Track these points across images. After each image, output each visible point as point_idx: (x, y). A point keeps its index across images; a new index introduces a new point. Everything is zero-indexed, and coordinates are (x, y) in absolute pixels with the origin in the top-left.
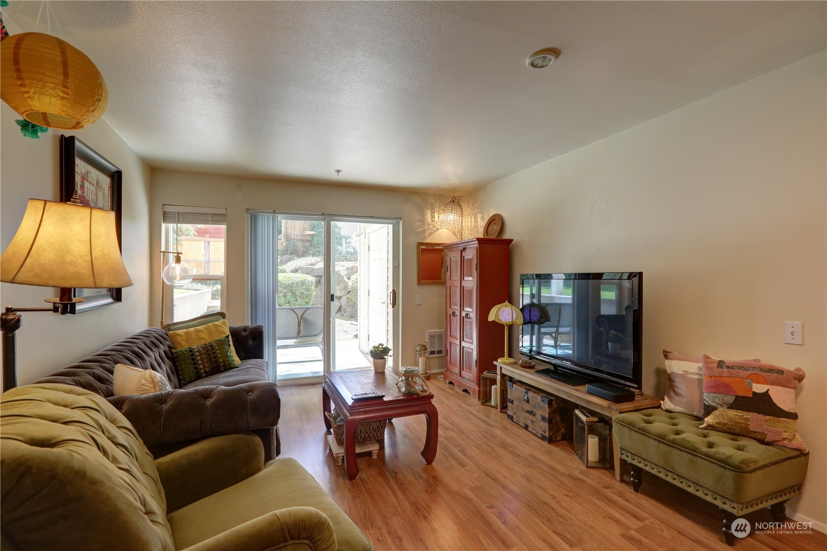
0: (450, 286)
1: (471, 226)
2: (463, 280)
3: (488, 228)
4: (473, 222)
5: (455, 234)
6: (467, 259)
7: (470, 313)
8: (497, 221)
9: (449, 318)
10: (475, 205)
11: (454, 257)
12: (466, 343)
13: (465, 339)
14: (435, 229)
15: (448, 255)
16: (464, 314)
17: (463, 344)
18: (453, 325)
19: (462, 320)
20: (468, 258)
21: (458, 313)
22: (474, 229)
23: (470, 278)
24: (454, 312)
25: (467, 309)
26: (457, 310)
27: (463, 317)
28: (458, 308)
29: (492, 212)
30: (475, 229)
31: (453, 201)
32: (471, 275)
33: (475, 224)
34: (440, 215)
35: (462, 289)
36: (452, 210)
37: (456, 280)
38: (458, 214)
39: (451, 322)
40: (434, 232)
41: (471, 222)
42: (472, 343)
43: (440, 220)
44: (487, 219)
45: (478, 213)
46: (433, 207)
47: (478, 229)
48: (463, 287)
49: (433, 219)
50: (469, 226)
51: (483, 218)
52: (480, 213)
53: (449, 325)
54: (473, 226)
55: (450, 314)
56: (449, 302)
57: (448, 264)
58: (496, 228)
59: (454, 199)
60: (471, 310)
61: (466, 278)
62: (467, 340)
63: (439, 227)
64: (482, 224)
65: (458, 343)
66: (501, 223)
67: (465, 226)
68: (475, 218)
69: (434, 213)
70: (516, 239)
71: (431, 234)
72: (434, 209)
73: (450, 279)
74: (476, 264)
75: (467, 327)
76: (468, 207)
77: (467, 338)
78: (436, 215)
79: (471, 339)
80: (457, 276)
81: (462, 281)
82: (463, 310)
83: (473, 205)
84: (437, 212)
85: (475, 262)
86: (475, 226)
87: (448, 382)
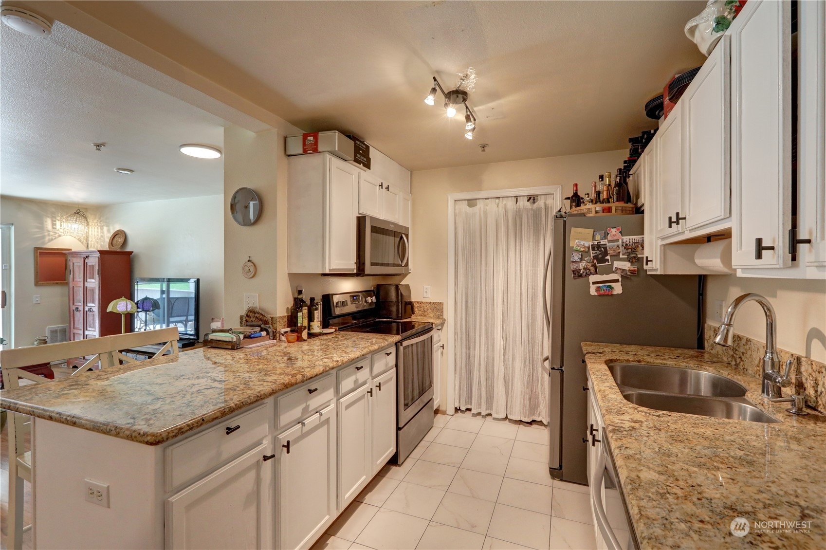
0: (73, 287)
1: (97, 235)
2: (86, 281)
3: (113, 239)
4: (100, 232)
5: (80, 241)
6: (90, 266)
7: (92, 308)
8: (120, 236)
9: (72, 314)
10: (102, 219)
11: (76, 264)
12: (89, 332)
13: (88, 329)
14: (57, 235)
15: (71, 261)
16: (87, 309)
17: (87, 333)
18: (76, 319)
19: (85, 314)
20: (91, 264)
21: (81, 308)
22: (100, 239)
23: (93, 280)
24: (77, 309)
25: (90, 305)
26: (81, 306)
27: (87, 311)
28: (81, 304)
29: (118, 227)
30: (102, 238)
31: (78, 213)
32: (93, 278)
33: (102, 234)
34: (62, 223)
35: (85, 289)
36: (76, 221)
37: (79, 282)
38: (83, 225)
39: (75, 316)
40: (56, 238)
41: (97, 232)
42: (95, 331)
43: (62, 227)
44: (112, 232)
45: (104, 225)
46: (54, 215)
47: (104, 239)
48: (86, 287)
49: (54, 227)
50: (96, 235)
51: (109, 231)
52: (107, 226)
53: (72, 319)
54: (100, 236)
55: (73, 310)
56: (72, 299)
57: (71, 268)
58: (120, 240)
59: (78, 211)
60: (93, 305)
61: (88, 280)
62: (90, 329)
63: (62, 234)
64: (108, 236)
65: (81, 332)
66: (124, 237)
67: (92, 234)
68: (102, 229)
69: (55, 221)
70: (135, 251)
71: (52, 240)
72: (55, 217)
73: (73, 281)
74: (98, 270)
75: (90, 319)
76: (95, 219)
77: (90, 327)
78: (58, 223)
79: (94, 327)
80: (80, 278)
81: (85, 283)
82: (86, 305)
83: (99, 218)
84: (58, 220)
85: (97, 268)
86: (102, 236)
87: (71, 367)
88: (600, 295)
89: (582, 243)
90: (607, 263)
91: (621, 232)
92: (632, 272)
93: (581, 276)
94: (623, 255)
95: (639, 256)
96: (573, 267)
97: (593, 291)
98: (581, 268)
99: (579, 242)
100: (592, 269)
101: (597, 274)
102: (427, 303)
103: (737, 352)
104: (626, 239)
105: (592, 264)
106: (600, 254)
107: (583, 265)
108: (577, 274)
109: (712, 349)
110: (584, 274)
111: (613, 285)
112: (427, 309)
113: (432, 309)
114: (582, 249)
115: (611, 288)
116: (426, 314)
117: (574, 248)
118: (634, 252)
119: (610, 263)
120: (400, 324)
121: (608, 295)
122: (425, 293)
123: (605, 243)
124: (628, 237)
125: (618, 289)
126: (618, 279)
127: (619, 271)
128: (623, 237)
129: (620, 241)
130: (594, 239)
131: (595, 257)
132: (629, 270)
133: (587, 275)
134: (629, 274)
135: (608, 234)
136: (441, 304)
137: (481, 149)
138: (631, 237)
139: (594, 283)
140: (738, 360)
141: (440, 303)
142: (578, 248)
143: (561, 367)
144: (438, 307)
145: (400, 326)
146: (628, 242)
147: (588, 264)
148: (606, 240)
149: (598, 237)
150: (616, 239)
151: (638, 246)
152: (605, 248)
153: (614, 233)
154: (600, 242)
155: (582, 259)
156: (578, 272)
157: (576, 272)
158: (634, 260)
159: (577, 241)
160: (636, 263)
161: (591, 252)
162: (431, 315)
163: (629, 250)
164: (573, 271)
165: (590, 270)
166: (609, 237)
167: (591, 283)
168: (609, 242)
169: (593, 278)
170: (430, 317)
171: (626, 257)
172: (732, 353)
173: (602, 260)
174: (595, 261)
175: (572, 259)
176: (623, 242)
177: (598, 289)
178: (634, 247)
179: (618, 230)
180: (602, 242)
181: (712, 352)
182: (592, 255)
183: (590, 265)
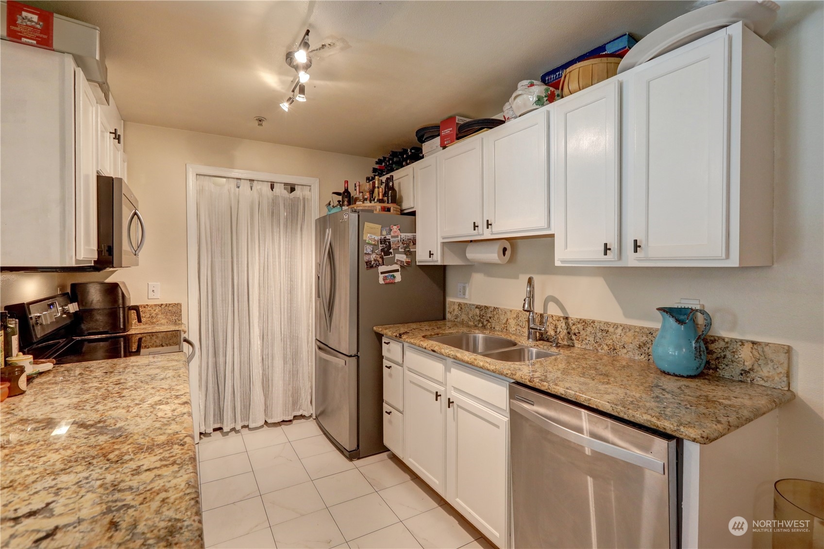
88: (386, 284)
89: (373, 237)
90: (391, 256)
91: (399, 230)
92: (408, 263)
93: (372, 267)
94: (401, 249)
95: (411, 250)
96: (366, 258)
97: (381, 281)
98: (372, 259)
99: (371, 236)
100: (380, 260)
101: (384, 265)
102: (156, 305)
103: (484, 317)
104: (403, 235)
105: (380, 256)
106: (386, 247)
107: (374, 257)
108: (370, 265)
109: (456, 319)
110: (375, 265)
111: (395, 274)
112: (157, 314)
113: (165, 314)
114: (373, 243)
115: (394, 277)
116: (154, 320)
117: (367, 241)
118: (409, 246)
119: (393, 256)
120: (122, 339)
121: (392, 283)
122: (150, 291)
123: (389, 238)
124: (405, 234)
125: (398, 277)
126: (398, 270)
127: (399, 263)
128: (401, 234)
129: (399, 236)
130: (381, 234)
131: (382, 250)
132: (406, 262)
133: (377, 266)
134: (405, 264)
135: (391, 230)
136: (179, 306)
137: (257, 123)
138: (406, 234)
139: (382, 273)
140: (485, 323)
141: (178, 304)
142: (370, 241)
143: (357, 353)
144: (174, 309)
145: (122, 343)
146: (404, 238)
147: (377, 256)
148: (390, 236)
149: (384, 233)
150: (397, 235)
151: (410, 242)
152: (389, 242)
153: (395, 230)
154: (386, 237)
155: (373, 251)
156: (370, 264)
157: (368, 264)
158: (408, 253)
159: (369, 235)
160: (409, 256)
161: (380, 245)
162: (163, 321)
163: (405, 245)
164: (366, 263)
165: (379, 261)
166: (392, 233)
167: (380, 273)
168: (393, 237)
169: (382, 269)
170: (161, 324)
171: (403, 250)
172: (479, 318)
173: (387, 253)
174: (383, 254)
175: (365, 252)
176: (401, 238)
177: (385, 279)
178: (408, 243)
179: (398, 227)
180: (388, 237)
181: (456, 320)
182: (380, 248)
183: (379, 257)
